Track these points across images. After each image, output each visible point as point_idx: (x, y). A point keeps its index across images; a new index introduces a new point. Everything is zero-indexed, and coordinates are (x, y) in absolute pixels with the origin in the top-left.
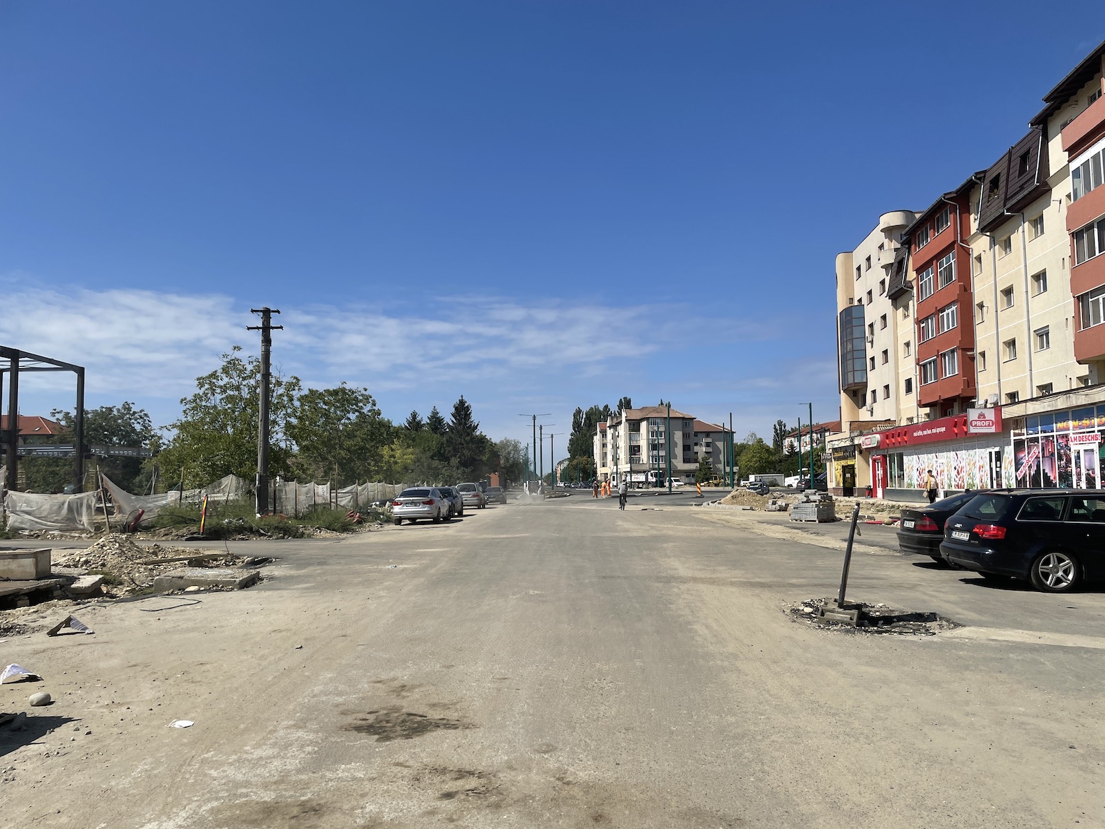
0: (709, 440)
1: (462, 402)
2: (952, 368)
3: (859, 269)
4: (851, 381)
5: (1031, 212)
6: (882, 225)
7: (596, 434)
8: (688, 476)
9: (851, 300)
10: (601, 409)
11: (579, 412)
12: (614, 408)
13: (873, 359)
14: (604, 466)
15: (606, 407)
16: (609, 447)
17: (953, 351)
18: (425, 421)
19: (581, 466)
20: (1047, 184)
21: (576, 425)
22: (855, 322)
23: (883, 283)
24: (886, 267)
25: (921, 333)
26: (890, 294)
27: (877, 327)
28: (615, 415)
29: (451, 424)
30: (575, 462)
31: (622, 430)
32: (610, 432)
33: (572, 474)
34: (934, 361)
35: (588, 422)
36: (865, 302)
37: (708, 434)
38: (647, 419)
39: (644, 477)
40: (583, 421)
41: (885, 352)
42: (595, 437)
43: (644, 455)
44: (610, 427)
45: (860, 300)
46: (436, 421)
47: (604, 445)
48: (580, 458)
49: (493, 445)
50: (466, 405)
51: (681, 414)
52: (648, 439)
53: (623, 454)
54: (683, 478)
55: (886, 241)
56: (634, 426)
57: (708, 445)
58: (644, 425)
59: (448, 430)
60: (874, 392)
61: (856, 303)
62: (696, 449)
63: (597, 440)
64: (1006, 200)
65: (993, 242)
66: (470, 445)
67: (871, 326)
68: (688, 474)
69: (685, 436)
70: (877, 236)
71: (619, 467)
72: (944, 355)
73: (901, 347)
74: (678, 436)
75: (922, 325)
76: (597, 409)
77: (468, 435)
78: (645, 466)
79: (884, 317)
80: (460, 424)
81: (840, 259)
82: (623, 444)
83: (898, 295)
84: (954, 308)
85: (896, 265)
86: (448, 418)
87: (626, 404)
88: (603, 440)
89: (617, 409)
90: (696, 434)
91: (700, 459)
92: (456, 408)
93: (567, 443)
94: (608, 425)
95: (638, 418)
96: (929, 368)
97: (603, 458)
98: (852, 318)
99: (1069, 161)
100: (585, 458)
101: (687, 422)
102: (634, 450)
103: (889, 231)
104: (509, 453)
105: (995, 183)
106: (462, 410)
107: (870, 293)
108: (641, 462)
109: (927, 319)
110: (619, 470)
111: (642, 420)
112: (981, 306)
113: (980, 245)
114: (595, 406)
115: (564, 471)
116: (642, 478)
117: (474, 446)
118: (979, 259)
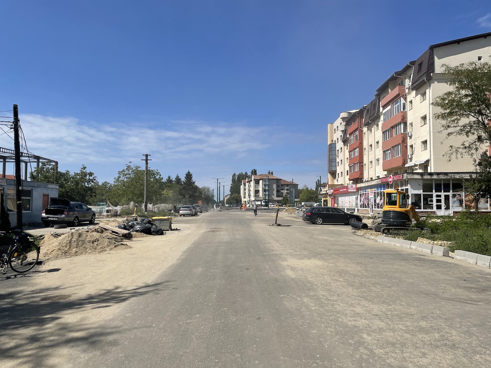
0: (288, 188)
1: (189, 173)
2: (357, 169)
3: (335, 130)
4: (331, 170)
5: (376, 122)
6: (341, 117)
7: (242, 185)
8: (278, 203)
9: (332, 141)
10: (244, 174)
11: (234, 175)
12: (249, 174)
13: (338, 162)
14: (244, 198)
15: (246, 173)
16: (247, 190)
17: (357, 163)
18: (174, 179)
19: (235, 198)
20: (379, 115)
21: (233, 180)
22: (333, 149)
23: (341, 136)
24: (342, 131)
25: (350, 155)
26: (343, 140)
27: (340, 151)
28: (250, 176)
29: (184, 181)
30: (233, 196)
31: (252, 183)
32: (247, 184)
33: (231, 201)
34: (353, 165)
35: (238, 179)
36: (336, 142)
37: (287, 185)
38: (262, 179)
39: (260, 203)
40: (236, 179)
41: (341, 160)
42: (241, 186)
43: (261, 194)
44: (247, 182)
45: (335, 141)
46: (178, 180)
47: (245, 189)
48: (235, 195)
49: (200, 189)
50: (190, 174)
51: (276, 177)
52: (263, 187)
53: (252, 193)
54: (276, 203)
55: (342, 122)
56: (257, 182)
57: (287, 190)
58: (261, 182)
59: (183, 183)
60: (338, 174)
61: (334, 142)
62: (282, 191)
63: (242, 187)
64: (370, 117)
65: (368, 130)
66: (192, 190)
67: (338, 150)
68: (278, 202)
69: (278, 186)
70: (339, 120)
71: (250, 198)
72: (355, 164)
73: (346, 159)
74: (275, 186)
75: (351, 153)
76: (242, 174)
77: (191, 185)
78: (261, 198)
79: (341, 148)
80: (188, 181)
81: (329, 125)
82: (252, 189)
83: (345, 141)
84: (358, 149)
85: (345, 131)
86: (183, 179)
87: (254, 172)
88: (244, 187)
89: (250, 174)
90: (282, 185)
91: (284, 196)
92: (186, 175)
93: (229, 188)
94: (246, 181)
95: (259, 179)
96: (352, 168)
97: (244, 195)
98: (332, 147)
99: (383, 110)
100: (237, 194)
101: (278, 180)
102: (257, 192)
103: (343, 119)
104: (205, 192)
105: (368, 110)
106: (189, 176)
107: (338, 139)
108: (260, 197)
109: (351, 151)
110: (251, 200)
111: (260, 179)
112: (365, 149)
113: (365, 129)
114: (241, 173)
115: (228, 200)
116: (259, 203)
117: (193, 190)
118: (365, 133)
